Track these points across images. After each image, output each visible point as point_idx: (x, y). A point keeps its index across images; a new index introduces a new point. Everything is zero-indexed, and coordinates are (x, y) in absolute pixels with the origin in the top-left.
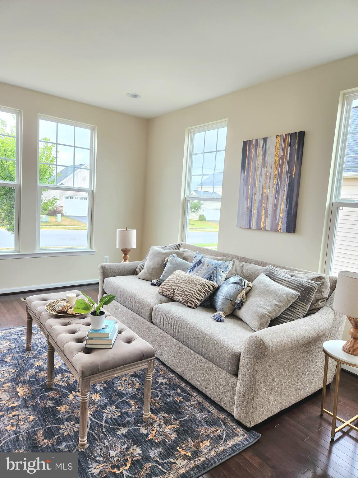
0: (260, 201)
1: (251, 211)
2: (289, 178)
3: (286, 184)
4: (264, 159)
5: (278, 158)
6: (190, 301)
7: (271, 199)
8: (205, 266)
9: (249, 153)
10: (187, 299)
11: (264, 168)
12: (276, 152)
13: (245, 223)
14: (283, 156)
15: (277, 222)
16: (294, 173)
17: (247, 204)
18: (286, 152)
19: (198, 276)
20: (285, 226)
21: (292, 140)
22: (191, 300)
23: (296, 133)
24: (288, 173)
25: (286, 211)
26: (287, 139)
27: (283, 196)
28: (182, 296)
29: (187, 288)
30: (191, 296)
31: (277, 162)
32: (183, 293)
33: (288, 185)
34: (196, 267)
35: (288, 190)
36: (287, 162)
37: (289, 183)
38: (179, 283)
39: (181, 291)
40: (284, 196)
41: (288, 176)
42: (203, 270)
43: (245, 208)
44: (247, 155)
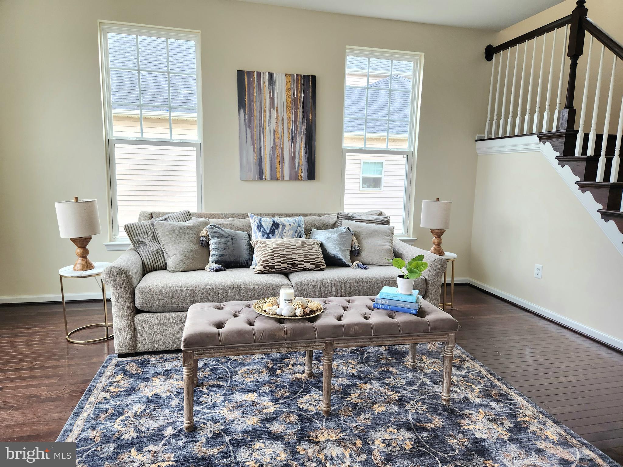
0: (272, 148)
1: (260, 160)
2: (305, 123)
3: (303, 129)
4: (272, 98)
5: (290, 100)
6: (321, 264)
7: (287, 144)
9: (249, 87)
11: (273, 108)
12: (287, 92)
13: (253, 172)
14: (296, 99)
15: (296, 169)
16: (311, 119)
17: (254, 150)
18: (299, 95)
20: (307, 173)
21: (306, 83)
23: (309, 76)
24: (304, 118)
25: (306, 158)
26: (300, 80)
27: (300, 142)
31: (290, 104)
33: (305, 130)
35: (306, 136)
36: (301, 106)
37: (306, 129)
40: (301, 142)
41: (304, 121)
43: (251, 156)
44: (246, 90)
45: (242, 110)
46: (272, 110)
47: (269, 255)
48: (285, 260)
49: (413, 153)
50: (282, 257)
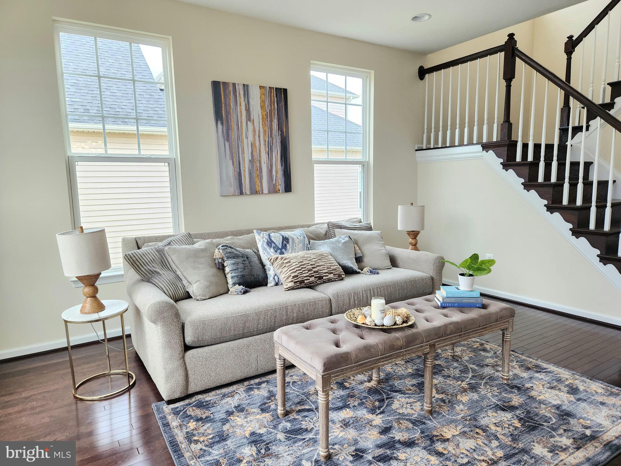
0: (250, 161)
1: (240, 173)
2: (280, 136)
3: (278, 142)
4: (248, 110)
5: (265, 113)
7: (264, 157)
9: (225, 98)
11: (250, 120)
12: (262, 104)
13: (233, 188)
14: (271, 111)
15: (274, 183)
16: (285, 131)
17: (233, 164)
18: (273, 107)
20: (284, 185)
21: (278, 96)
23: (281, 89)
24: (278, 131)
25: (282, 171)
26: (273, 93)
31: (265, 117)
33: (280, 143)
35: (281, 149)
36: (276, 119)
37: (281, 141)
40: (277, 155)
43: (231, 171)
44: (223, 101)
45: (219, 122)
46: (248, 122)
47: (297, 270)
48: (312, 273)
49: (368, 163)
50: (309, 271)
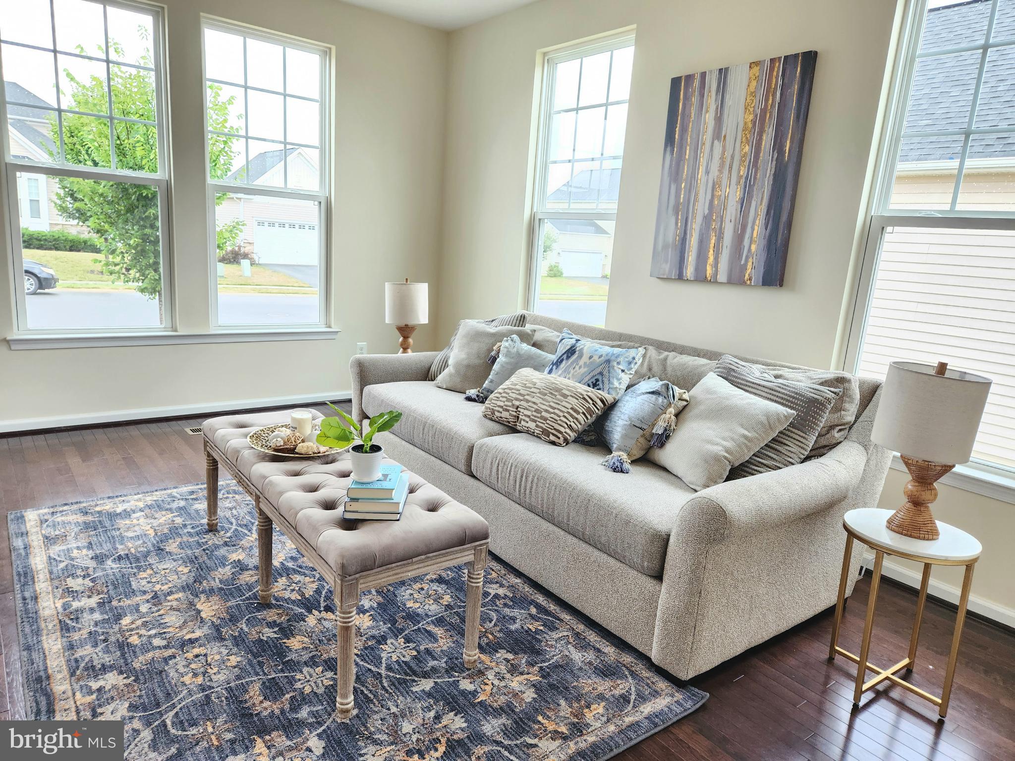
0: (705, 217)
1: (684, 240)
2: (774, 162)
3: (768, 175)
5: (751, 117)
6: (553, 431)
7: (733, 209)
8: (585, 359)
9: (684, 104)
10: (549, 426)
11: (718, 138)
12: (748, 101)
13: (669, 263)
14: (764, 111)
15: (743, 262)
16: (787, 151)
17: (677, 224)
18: (770, 102)
19: (569, 379)
20: (762, 270)
21: (788, 72)
22: (555, 429)
23: (798, 55)
24: (773, 151)
25: (764, 239)
26: (776, 69)
27: (759, 203)
28: (535, 421)
29: (547, 404)
30: (557, 421)
31: (750, 125)
32: (539, 415)
33: (772, 177)
34: (564, 362)
35: (772, 190)
36: (772, 126)
37: (775, 174)
38: (528, 395)
39: (533, 409)
40: (761, 204)
41: (773, 157)
42: (580, 367)
43: (671, 233)
44: (680, 111)
45: (669, 149)
46: (716, 142)
